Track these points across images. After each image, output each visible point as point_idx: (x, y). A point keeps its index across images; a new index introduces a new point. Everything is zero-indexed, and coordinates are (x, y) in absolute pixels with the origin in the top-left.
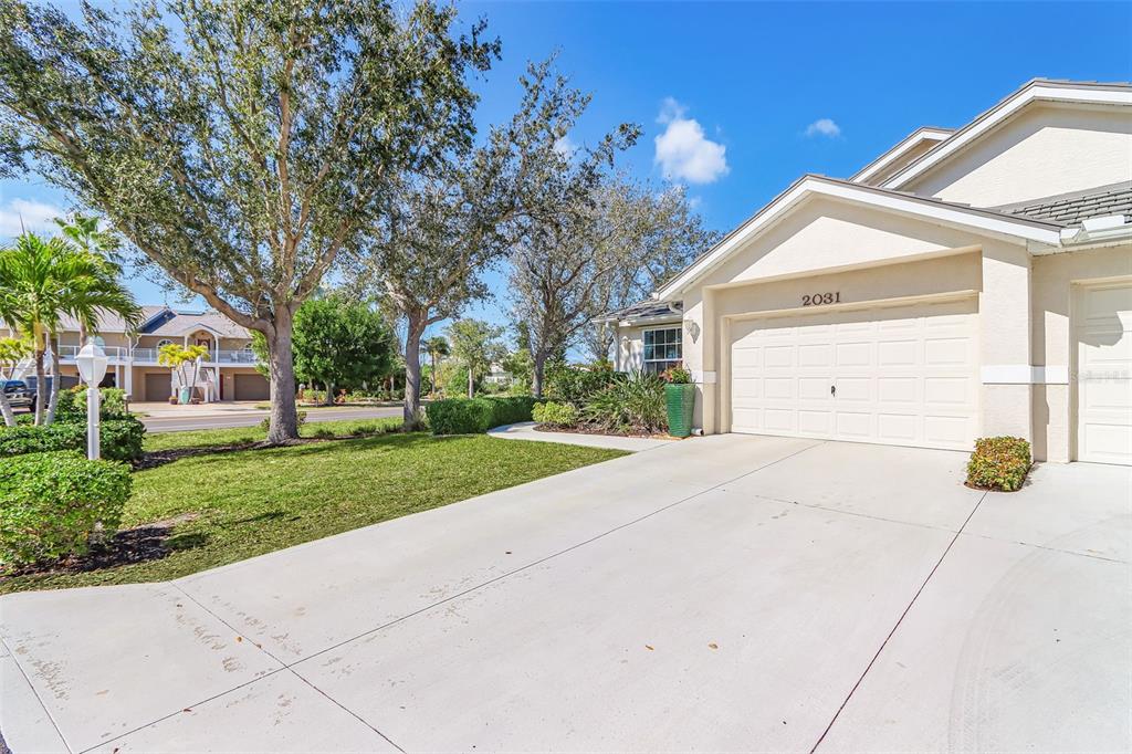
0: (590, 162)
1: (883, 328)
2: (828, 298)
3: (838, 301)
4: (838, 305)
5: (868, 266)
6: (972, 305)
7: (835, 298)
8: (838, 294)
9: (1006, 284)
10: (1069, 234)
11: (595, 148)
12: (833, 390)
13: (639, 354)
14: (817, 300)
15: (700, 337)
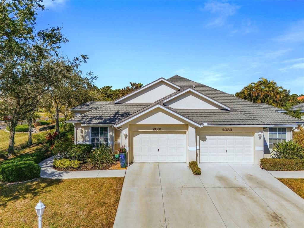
1: (169, 136)
2: (159, 129)
4: (161, 131)
6: (185, 133)
7: (160, 129)
9: (191, 131)
10: (202, 126)
12: (159, 150)
14: (156, 129)
15: (128, 138)
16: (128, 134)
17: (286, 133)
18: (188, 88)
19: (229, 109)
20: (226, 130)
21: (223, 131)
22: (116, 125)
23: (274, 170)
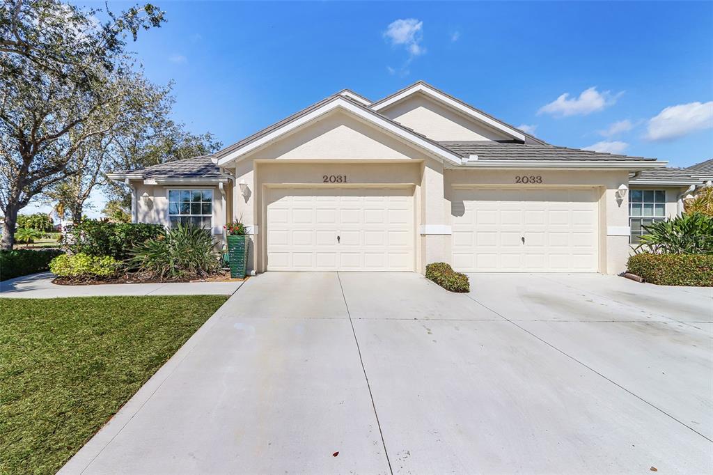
0: (114, 27)
1: (367, 201)
2: (339, 179)
3: (345, 182)
4: (345, 184)
5: (363, 162)
6: (411, 192)
7: (343, 180)
8: (345, 177)
9: (433, 180)
10: (465, 160)
11: (118, 15)
12: (339, 238)
13: (163, 210)
14: (333, 179)
15: (252, 199)
16: (252, 189)
17: (666, 204)
18: (416, 84)
19: (522, 138)
20: (525, 180)
21: (517, 182)
22: (219, 158)
23: (679, 284)
